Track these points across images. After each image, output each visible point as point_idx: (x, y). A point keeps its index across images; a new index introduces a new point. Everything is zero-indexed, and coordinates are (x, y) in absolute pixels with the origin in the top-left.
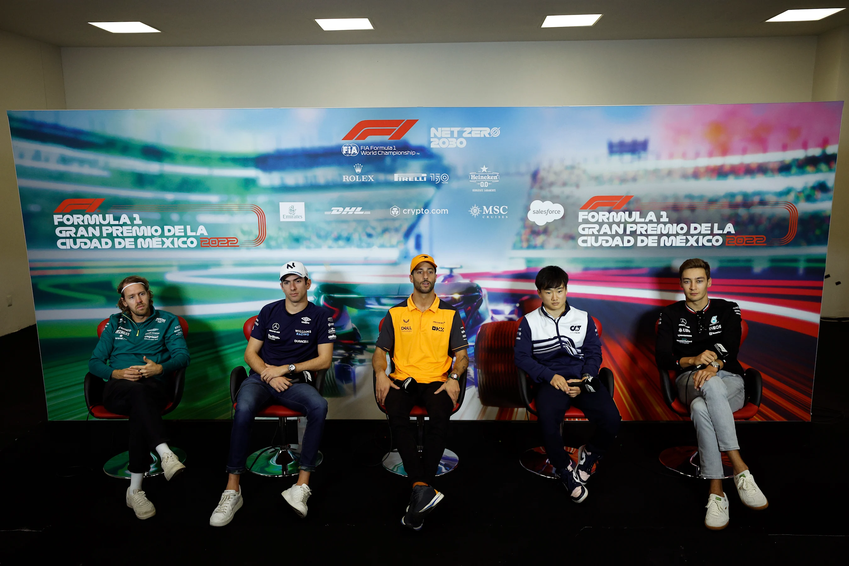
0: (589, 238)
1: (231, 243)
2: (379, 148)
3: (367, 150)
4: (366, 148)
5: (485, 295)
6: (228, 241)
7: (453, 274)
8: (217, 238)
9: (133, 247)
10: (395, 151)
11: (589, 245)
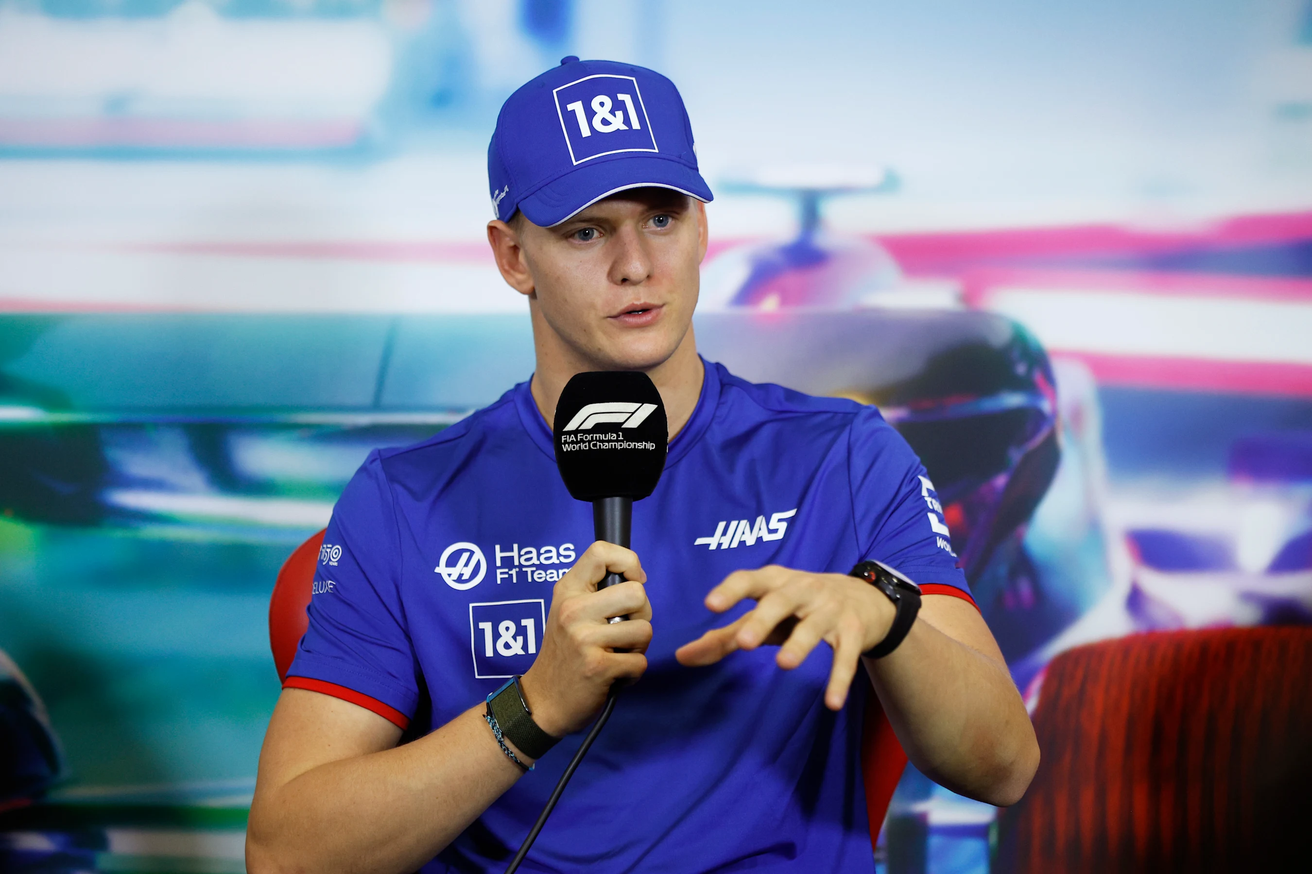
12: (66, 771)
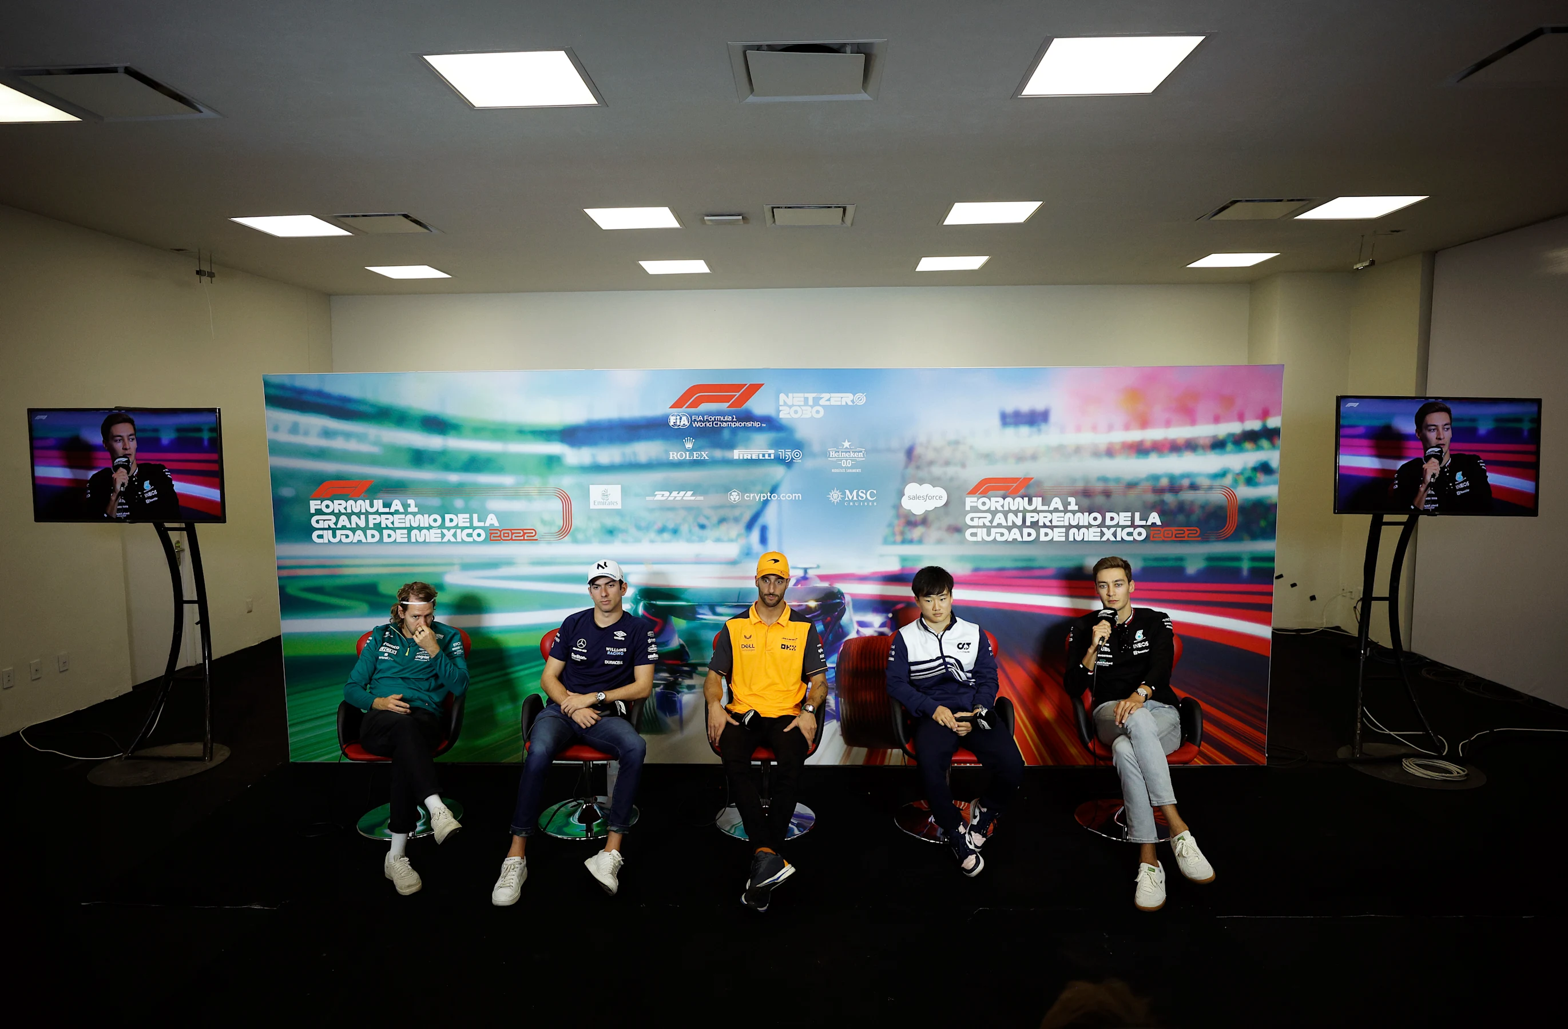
0: (979, 530)
1: (527, 536)
2: (715, 418)
3: (700, 421)
4: (699, 419)
5: (848, 603)
6: (524, 534)
7: (808, 576)
8: (511, 530)
9: (406, 540)
10: (734, 421)
11: (980, 539)
12: (691, 658)
